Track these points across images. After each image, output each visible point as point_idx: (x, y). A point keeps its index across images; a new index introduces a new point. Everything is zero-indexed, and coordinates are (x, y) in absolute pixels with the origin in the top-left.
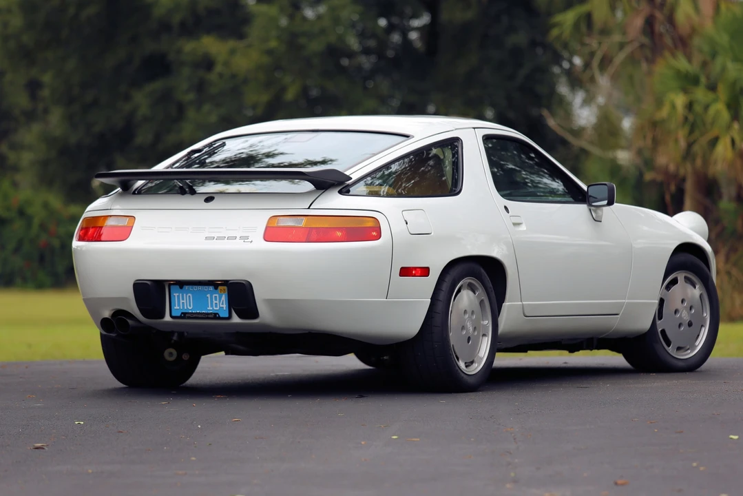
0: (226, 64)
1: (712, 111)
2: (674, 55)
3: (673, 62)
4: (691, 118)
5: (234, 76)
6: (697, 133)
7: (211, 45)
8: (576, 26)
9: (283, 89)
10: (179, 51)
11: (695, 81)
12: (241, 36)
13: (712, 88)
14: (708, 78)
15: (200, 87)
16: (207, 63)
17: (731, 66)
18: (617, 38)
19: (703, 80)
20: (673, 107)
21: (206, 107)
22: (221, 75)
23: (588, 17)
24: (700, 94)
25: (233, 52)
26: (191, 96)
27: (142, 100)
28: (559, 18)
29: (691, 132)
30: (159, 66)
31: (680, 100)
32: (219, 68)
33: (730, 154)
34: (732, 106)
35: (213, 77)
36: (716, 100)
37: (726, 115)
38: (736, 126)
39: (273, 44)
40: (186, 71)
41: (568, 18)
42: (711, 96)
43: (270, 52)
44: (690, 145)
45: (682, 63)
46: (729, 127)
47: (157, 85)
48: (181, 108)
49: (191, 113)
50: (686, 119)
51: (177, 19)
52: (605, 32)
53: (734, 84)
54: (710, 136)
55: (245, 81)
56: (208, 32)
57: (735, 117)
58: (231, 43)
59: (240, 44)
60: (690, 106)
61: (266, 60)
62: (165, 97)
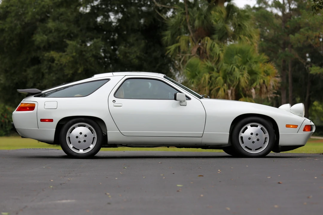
0: (58, 61)
1: (218, 79)
2: (207, 61)
3: (206, 63)
4: (211, 82)
5: (61, 64)
6: (212, 87)
7: (53, 54)
8: (175, 50)
9: (78, 69)
10: (43, 56)
11: (213, 70)
12: (64, 52)
13: (218, 72)
14: (217, 69)
15: (50, 68)
16: (52, 60)
17: (224, 65)
18: (188, 55)
19: (215, 69)
20: (205, 78)
21: (52, 75)
22: (57, 64)
23: (179, 47)
24: (215, 74)
25: (61, 57)
26: (47, 71)
27: (30, 72)
28: (169, 47)
29: (210, 86)
30: (36, 61)
31: (207, 76)
32: (56, 62)
33: (223, 94)
34: (225, 78)
35: (54, 65)
36: (219, 76)
37: (222, 81)
38: (225, 85)
39: (74, 54)
40: (46, 63)
41: (172, 47)
42: (218, 74)
43: (73, 57)
44: (210, 91)
45: (209, 64)
46: (223, 85)
47: (35, 67)
48: (43, 75)
49: (46, 76)
50: (209, 82)
51: (42, 45)
52: (184, 52)
53: (225, 71)
54: (217, 88)
55: (65, 66)
56: (53, 50)
57: (225, 82)
58: (61, 54)
59: (64, 54)
60: (210, 78)
61: (72, 59)
62: (38, 71)
